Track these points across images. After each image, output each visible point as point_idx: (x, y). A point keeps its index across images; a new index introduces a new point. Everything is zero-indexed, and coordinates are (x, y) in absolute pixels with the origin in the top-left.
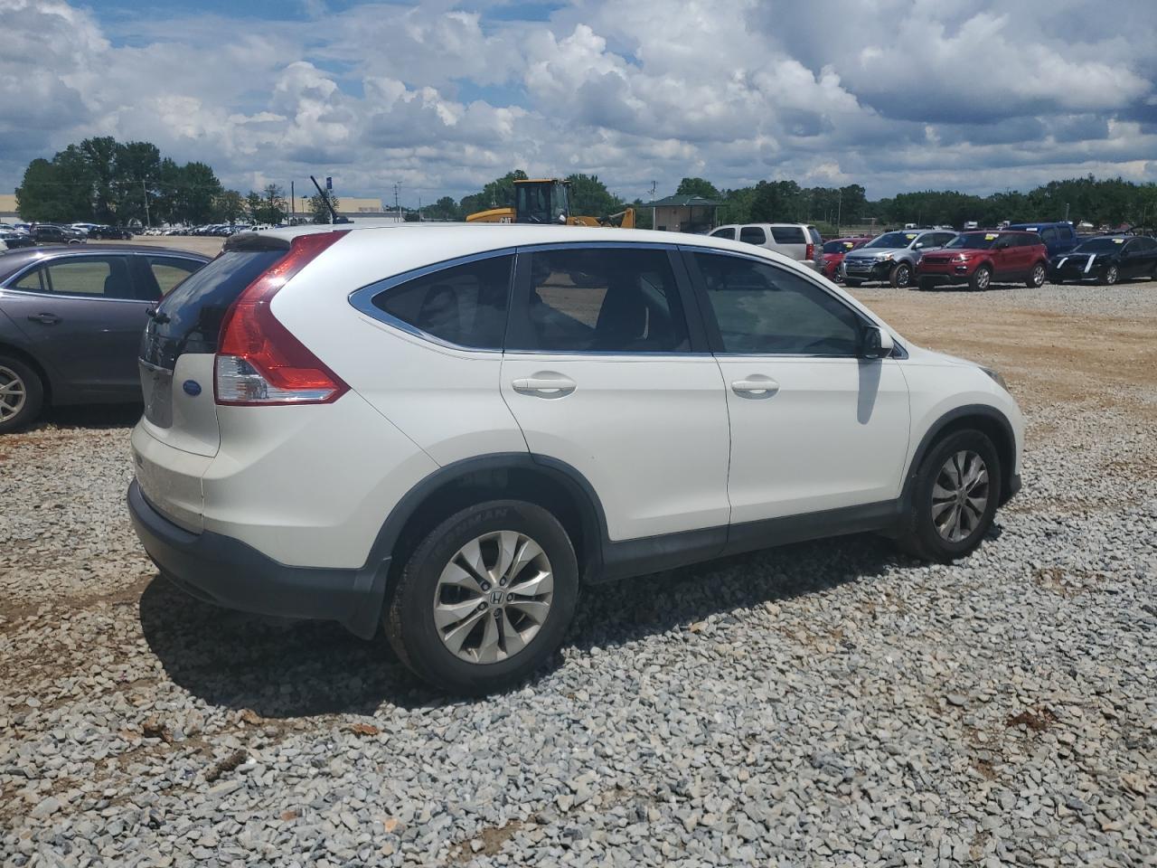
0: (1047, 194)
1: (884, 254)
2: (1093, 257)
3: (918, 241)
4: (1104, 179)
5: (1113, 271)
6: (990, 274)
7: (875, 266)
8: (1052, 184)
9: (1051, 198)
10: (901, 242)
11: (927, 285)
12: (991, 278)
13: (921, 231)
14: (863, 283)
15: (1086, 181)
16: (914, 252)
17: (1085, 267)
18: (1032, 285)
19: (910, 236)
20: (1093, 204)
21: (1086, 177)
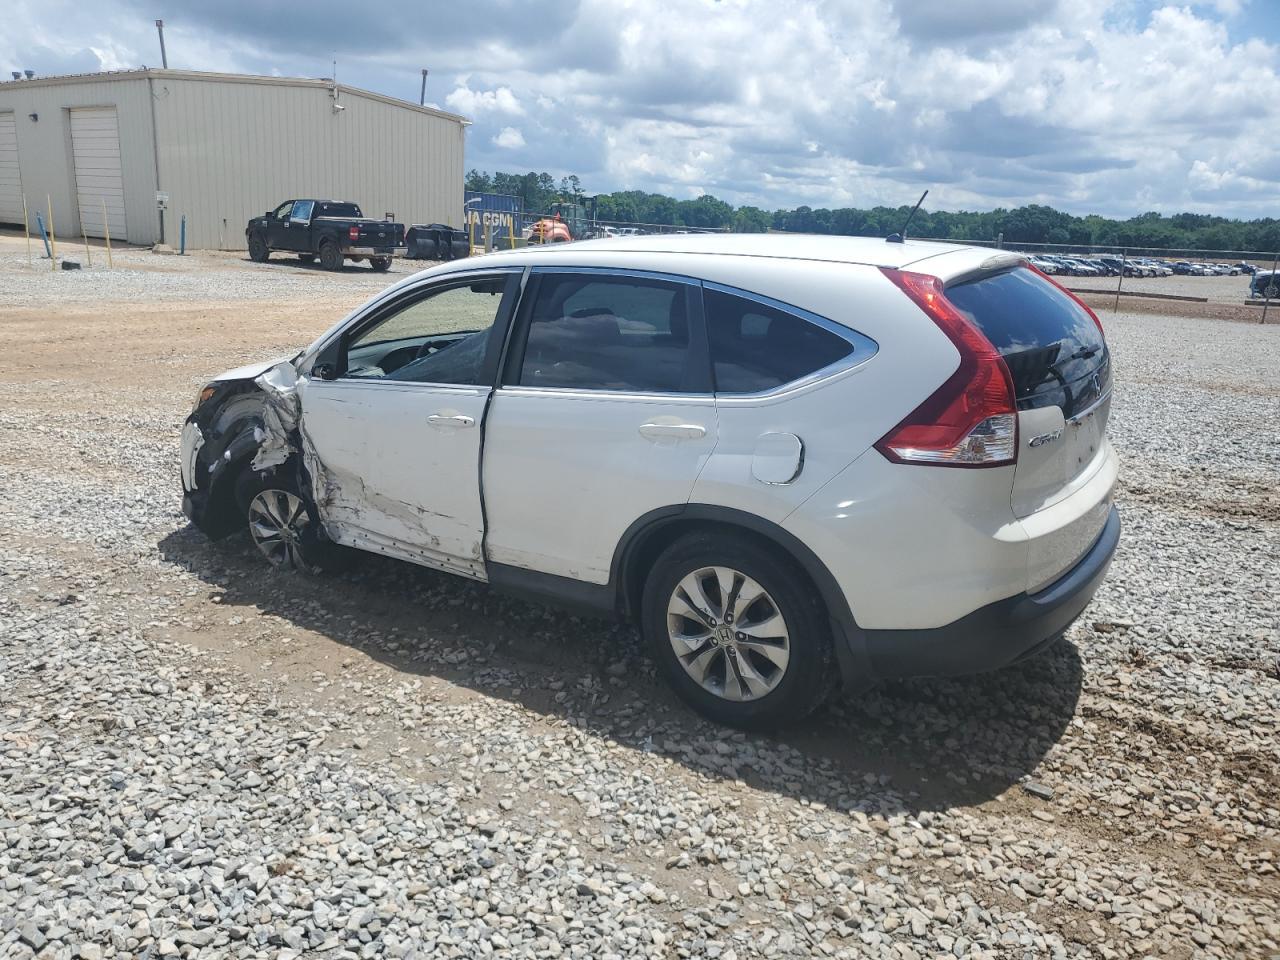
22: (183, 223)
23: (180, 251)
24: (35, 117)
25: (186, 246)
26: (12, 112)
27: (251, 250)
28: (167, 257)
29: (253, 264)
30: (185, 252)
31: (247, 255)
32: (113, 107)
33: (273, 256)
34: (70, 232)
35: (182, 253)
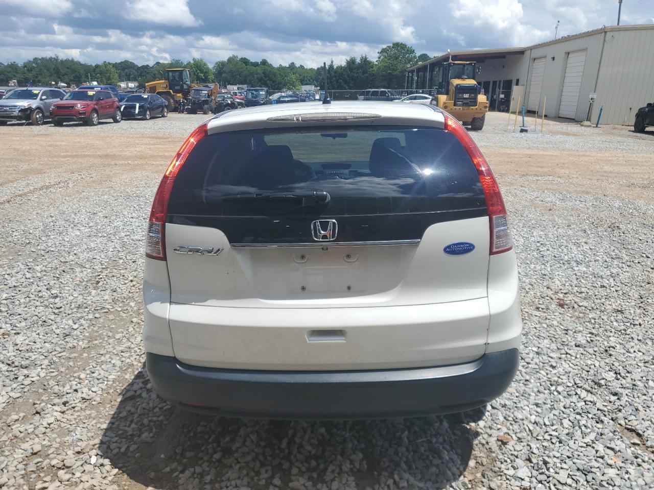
0: (34, 65)
1: (24, 103)
2: (138, 105)
3: (42, 95)
4: (65, 59)
5: (148, 113)
6: (98, 115)
7: (19, 111)
8: (36, 59)
9: (37, 67)
10: (30, 96)
11: (59, 124)
12: (99, 117)
13: (42, 88)
14: (8, 123)
15: (55, 58)
16: (42, 102)
17: (135, 110)
18: (116, 121)
19: (36, 92)
20: (62, 72)
21: (54, 56)
22: (601, 109)
23: (595, 126)
24: (553, 58)
25: (600, 122)
26: (545, 57)
27: (635, 126)
28: (589, 128)
29: (635, 134)
30: (599, 126)
31: (633, 128)
32: (585, 50)
33: (648, 129)
34: (553, 115)
35: (597, 126)
